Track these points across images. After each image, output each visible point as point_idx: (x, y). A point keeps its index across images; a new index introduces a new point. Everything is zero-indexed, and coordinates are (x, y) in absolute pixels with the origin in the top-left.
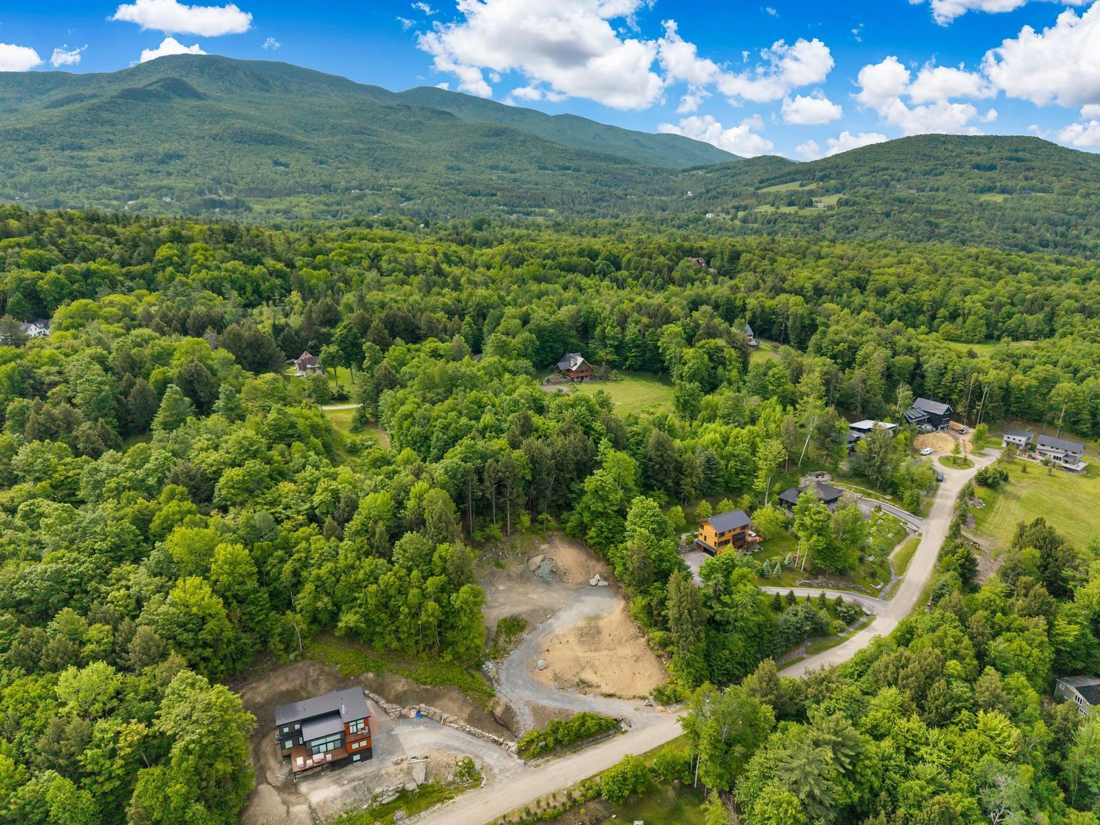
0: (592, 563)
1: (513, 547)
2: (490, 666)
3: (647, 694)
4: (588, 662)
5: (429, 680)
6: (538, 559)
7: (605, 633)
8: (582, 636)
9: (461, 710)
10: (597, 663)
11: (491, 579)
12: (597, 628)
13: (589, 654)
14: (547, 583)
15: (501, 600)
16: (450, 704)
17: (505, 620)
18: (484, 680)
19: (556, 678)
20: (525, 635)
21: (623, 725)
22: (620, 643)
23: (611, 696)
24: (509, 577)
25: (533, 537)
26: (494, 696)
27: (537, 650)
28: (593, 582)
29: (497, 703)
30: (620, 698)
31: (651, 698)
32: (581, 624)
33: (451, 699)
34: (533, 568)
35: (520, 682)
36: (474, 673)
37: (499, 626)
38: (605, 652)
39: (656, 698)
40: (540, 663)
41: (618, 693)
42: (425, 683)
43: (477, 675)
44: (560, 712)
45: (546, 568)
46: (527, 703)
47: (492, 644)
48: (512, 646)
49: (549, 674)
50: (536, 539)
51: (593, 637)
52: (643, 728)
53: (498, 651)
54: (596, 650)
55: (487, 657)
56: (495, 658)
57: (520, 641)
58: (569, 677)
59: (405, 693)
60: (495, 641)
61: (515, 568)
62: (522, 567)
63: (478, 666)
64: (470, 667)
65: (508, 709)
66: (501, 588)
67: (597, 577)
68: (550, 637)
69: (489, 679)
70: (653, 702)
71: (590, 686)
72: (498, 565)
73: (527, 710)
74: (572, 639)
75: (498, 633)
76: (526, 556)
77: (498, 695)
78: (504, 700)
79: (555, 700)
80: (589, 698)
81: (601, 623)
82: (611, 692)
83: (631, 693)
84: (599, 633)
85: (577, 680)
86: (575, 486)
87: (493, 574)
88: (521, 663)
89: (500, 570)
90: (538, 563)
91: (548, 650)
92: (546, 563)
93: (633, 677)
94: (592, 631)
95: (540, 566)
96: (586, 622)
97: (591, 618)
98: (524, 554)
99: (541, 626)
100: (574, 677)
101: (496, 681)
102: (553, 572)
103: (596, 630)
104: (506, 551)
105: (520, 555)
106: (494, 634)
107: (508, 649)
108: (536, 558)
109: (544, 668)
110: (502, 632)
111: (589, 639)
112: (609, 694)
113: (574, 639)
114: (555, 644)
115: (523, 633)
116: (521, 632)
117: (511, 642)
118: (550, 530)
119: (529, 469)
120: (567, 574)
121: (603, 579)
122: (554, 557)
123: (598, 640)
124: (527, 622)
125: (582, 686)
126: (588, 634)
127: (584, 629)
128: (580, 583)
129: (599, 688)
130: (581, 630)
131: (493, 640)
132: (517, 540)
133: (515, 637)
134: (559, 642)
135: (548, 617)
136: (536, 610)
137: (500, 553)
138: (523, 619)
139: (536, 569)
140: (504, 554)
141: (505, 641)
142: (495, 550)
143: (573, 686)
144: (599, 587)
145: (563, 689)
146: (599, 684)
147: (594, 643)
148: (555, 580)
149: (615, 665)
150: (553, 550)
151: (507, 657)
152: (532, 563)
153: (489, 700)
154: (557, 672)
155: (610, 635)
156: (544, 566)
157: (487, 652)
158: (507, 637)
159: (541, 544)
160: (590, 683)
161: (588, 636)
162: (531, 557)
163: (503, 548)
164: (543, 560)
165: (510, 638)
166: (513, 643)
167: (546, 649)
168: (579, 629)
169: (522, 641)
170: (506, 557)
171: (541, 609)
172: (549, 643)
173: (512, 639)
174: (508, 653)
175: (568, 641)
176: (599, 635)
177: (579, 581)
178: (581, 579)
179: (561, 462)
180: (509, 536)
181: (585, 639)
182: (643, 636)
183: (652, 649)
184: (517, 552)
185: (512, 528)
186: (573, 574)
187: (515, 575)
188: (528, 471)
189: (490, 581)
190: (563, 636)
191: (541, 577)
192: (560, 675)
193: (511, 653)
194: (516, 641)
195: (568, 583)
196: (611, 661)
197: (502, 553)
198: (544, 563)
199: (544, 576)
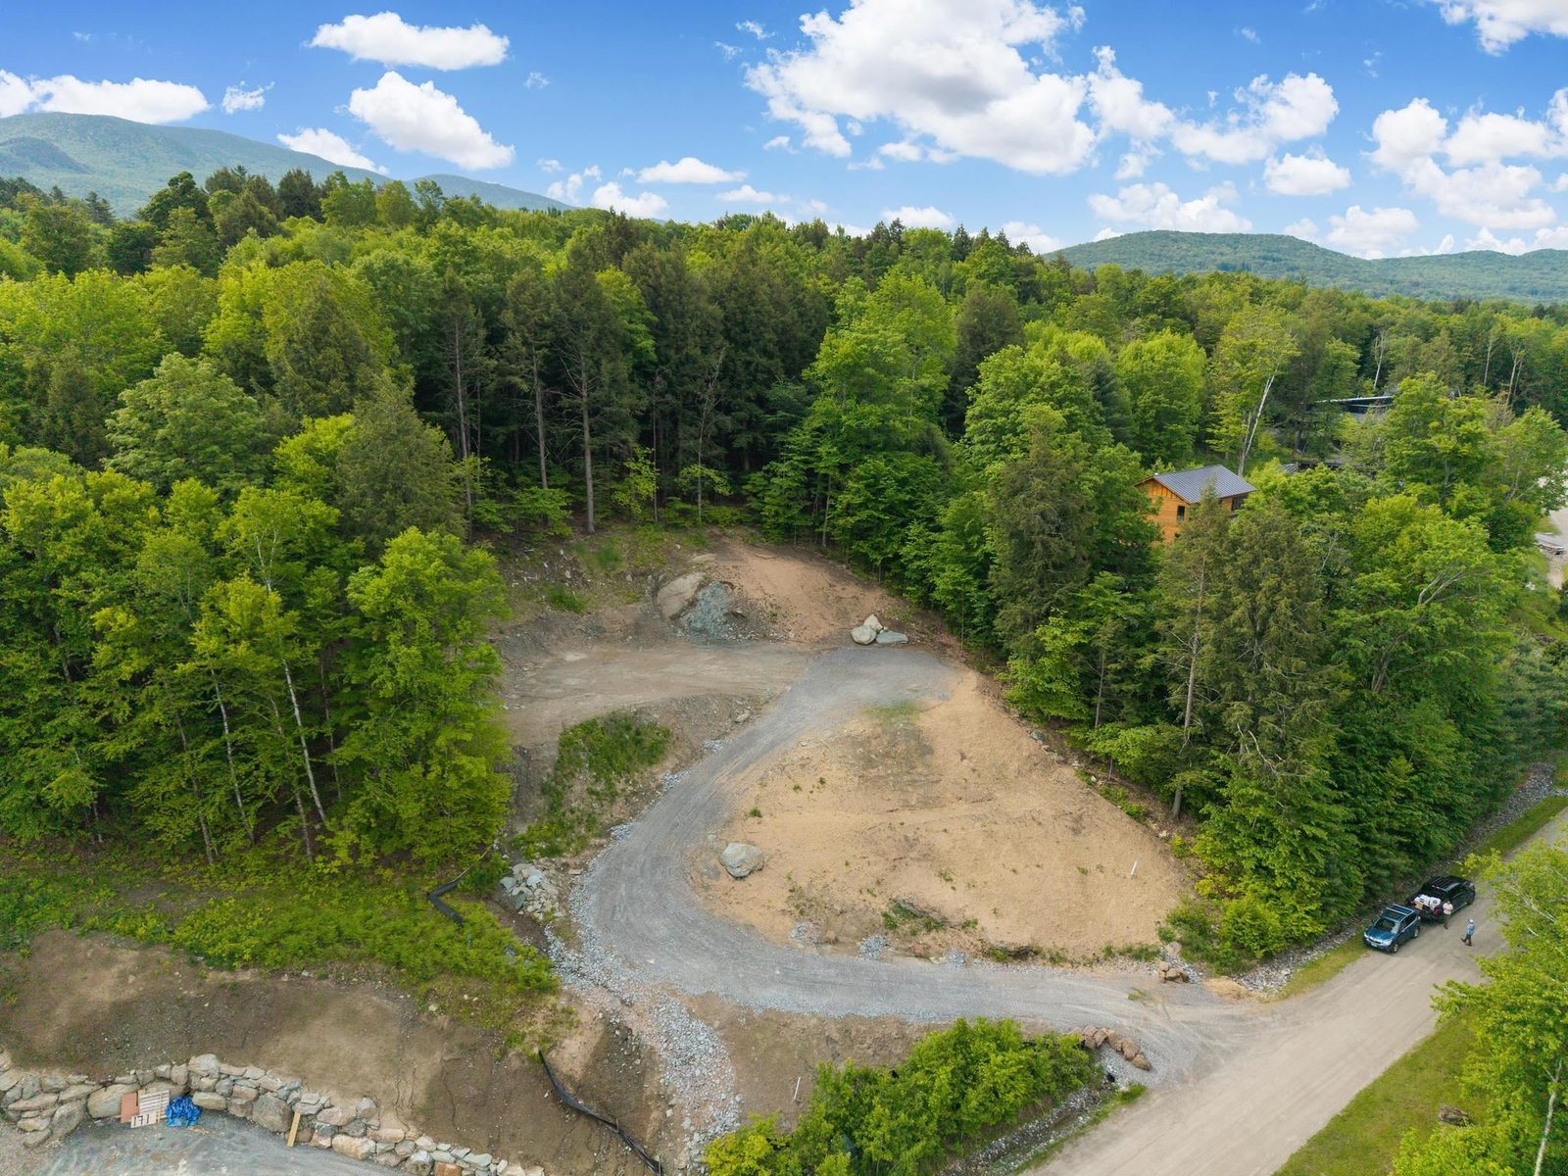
0: (851, 590)
1: (608, 559)
2: (533, 879)
3: (1153, 940)
4: (909, 844)
5: (248, 946)
6: (686, 584)
7: (945, 751)
8: (869, 763)
9: (394, 1065)
10: (942, 842)
11: (538, 638)
12: (916, 735)
13: (906, 816)
14: (722, 643)
15: (572, 682)
16: (342, 1044)
17: (588, 727)
18: (508, 931)
19: (803, 905)
20: (663, 772)
21: (1111, 1063)
22: (1000, 778)
23: (1022, 954)
24: (598, 633)
25: (667, 537)
26: (547, 988)
27: (716, 814)
28: (863, 634)
29: (566, 1019)
30: (1056, 959)
31: (1172, 950)
32: (857, 727)
33: (350, 1020)
34: (673, 606)
35: (660, 927)
36: (462, 906)
37: (566, 744)
38: (963, 808)
39: (1190, 949)
40: (734, 852)
41: (1046, 944)
42: (229, 960)
43: (477, 913)
44: (849, 1032)
45: (715, 606)
46: (702, 1008)
47: (541, 802)
48: (619, 808)
49: (770, 891)
50: (676, 542)
51: (907, 762)
52: (1203, 1067)
53: (564, 828)
54: (927, 803)
55: (521, 850)
56: (553, 852)
57: (646, 795)
58: (852, 896)
59: (123, 1011)
60: (554, 794)
61: (615, 612)
62: (638, 608)
63: (486, 886)
64: (451, 888)
65: (617, 1043)
66: (570, 657)
67: (872, 622)
68: (753, 773)
69: (532, 927)
70: (1184, 967)
71: (934, 923)
72: (559, 601)
73: (703, 1039)
74: (834, 773)
75: (565, 764)
76: (650, 580)
77: (569, 983)
78: (593, 1005)
79: (812, 985)
80: (943, 969)
81: (923, 722)
82: (1023, 939)
83: (1094, 941)
84: (926, 751)
85: (881, 905)
86: (784, 391)
87: (544, 624)
88: (658, 861)
89: (567, 613)
90: (689, 594)
91: (756, 813)
92: (713, 594)
93: (1083, 882)
94: (901, 748)
95: (693, 603)
96: (876, 721)
97: (887, 710)
98: (643, 574)
99: (718, 745)
100: (868, 896)
101: (557, 932)
102: (736, 615)
103: (913, 743)
104: (583, 569)
105: (629, 578)
106: (550, 770)
107: (605, 819)
108: (680, 580)
109: (751, 872)
110: (579, 765)
111: (896, 770)
112: (1012, 948)
113: (842, 774)
114: (777, 793)
115: (655, 769)
116: (651, 763)
117: (613, 795)
118: (716, 522)
119: (647, 323)
120: (779, 618)
121: (890, 628)
122: (734, 581)
123: (926, 772)
124: (667, 733)
125: (907, 928)
126: (887, 755)
127: (874, 742)
128: (824, 639)
129: (970, 929)
130: (861, 744)
131: (545, 790)
132: (619, 540)
133: (627, 782)
134: (793, 785)
135: (741, 718)
136: (697, 698)
137: (568, 574)
138: (653, 726)
139: (683, 610)
140: (580, 575)
141: (591, 792)
142: (551, 564)
143: (873, 929)
144: (883, 645)
145: (836, 941)
146: (969, 914)
147: (915, 781)
148: (744, 634)
149: (1008, 845)
150: (730, 565)
151: (601, 846)
152: (669, 596)
153: (526, 1012)
154: (803, 884)
155: (963, 757)
156: (707, 603)
157: (522, 830)
158: (597, 780)
159: (692, 551)
160: (934, 915)
161: (890, 762)
162: (664, 581)
163: (574, 560)
164: (701, 586)
165: (610, 784)
166: (620, 801)
167: (749, 809)
168: (854, 741)
169: (653, 793)
170: (584, 582)
171: (713, 696)
172: (757, 791)
173: (619, 786)
174: (605, 833)
175: (822, 781)
176: (928, 757)
177: (820, 633)
178: (824, 629)
179: (739, 317)
180: (591, 528)
181: (881, 771)
182: (1065, 762)
183: (1107, 795)
184: (619, 570)
185: (601, 508)
186: (798, 619)
187: (618, 626)
188: (642, 327)
189: (534, 640)
190: (803, 766)
191: (702, 631)
192: (814, 893)
193: (617, 831)
194: (634, 793)
195: (787, 639)
196: (990, 834)
197: (573, 573)
198: (708, 591)
199: (711, 627)
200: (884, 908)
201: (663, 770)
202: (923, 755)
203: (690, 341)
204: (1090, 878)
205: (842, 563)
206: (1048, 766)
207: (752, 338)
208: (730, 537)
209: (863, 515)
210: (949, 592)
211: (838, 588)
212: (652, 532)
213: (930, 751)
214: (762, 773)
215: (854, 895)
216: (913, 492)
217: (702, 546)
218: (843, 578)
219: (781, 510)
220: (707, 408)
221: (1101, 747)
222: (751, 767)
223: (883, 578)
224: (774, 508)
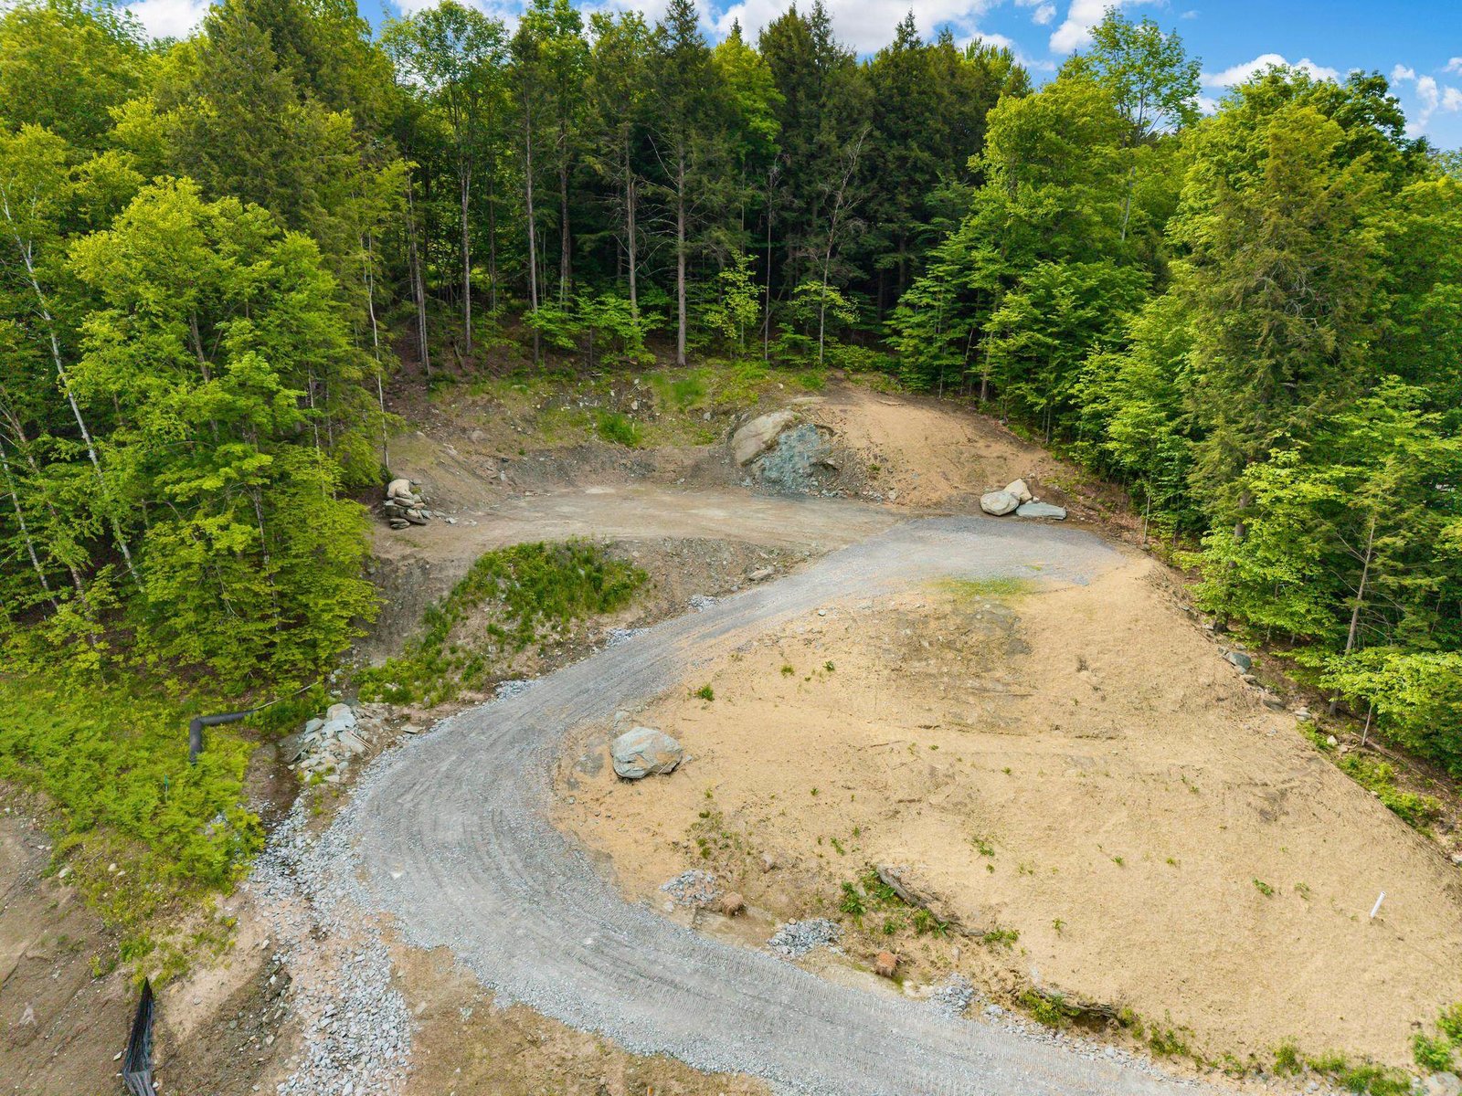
0: (1000, 448)
1: (688, 393)
2: (342, 727)
3: (1397, 1058)
4: (936, 780)
6: (767, 424)
7: (1053, 653)
8: (916, 651)
10: (996, 789)
12: (1008, 623)
13: (949, 740)
14: (795, 495)
15: (566, 509)
17: (528, 553)
19: (712, 842)
20: (614, 626)
22: (1144, 706)
23: (1092, 1019)
24: (646, 472)
25: (771, 375)
27: (649, 688)
28: (996, 501)
29: (219, 936)
30: (1164, 1047)
32: (913, 600)
34: (747, 449)
35: (454, 824)
36: (223, 744)
37: (487, 565)
38: (1054, 744)
40: (636, 741)
41: (1151, 1011)
44: (646, 1089)
45: (803, 450)
46: (419, 972)
47: (418, 632)
48: (520, 661)
49: (668, 809)
50: (779, 381)
51: (981, 659)
53: (432, 669)
54: (992, 726)
55: (355, 689)
57: (575, 650)
58: (801, 846)
60: (439, 624)
61: (674, 449)
62: (706, 448)
65: (262, 997)
66: (594, 490)
67: (1018, 488)
68: (732, 641)
69: (285, 786)
72: (612, 431)
74: (851, 660)
76: (732, 420)
77: (260, 880)
78: (266, 923)
79: (634, 980)
80: (923, 1010)
81: (1028, 608)
82: (1100, 990)
83: (1257, 1028)
85: (848, 870)
86: (946, 191)
87: (581, 453)
88: (529, 735)
89: (617, 445)
90: (768, 436)
91: (706, 694)
92: (801, 438)
93: (1260, 910)
94: (975, 638)
95: (770, 447)
96: (950, 596)
97: (973, 585)
98: (726, 413)
99: (707, 603)
100: (829, 851)
101: (311, 802)
102: (826, 466)
103: (999, 633)
104: (655, 401)
105: (707, 416)
106: (446, 594)
107: (497, 670)
108: (764, 418)
109: (649, 774)
110: (493, 595)
111: (956, 669)
112: (1073, 1003)
113: (864, 662)
114: (754, 673)
115: (605, 619)
116: (602, 611)
117: (524, 640)
118: (840, 366)
119: (771, 101)
120: (882, 473)
121: (1043, 499)
122: (837, 429)
123: (1009, 679)
124: (643, 578)
125: (879, 918)
126: (949, 645)
127: (933, 624)
128: (938, 504)
129: (999, 947)
130: (912, 624)
131: (431, 618)
132: (709, 375)
133: (554, 628)
134: (782, 664)
135: (756, 574)
136: (703, 542)
137: (635, 406)
138: (626, 565)
139: (757, 455)
140: (649, 408)
141: (492, 630)
142: (619, 393)
143: (819, 906)
144: (1025, 519)
145: (739, 912)
146: (1005, 920)
147: (986, 690)
148: (829, 490)
149: (1122, 815)
150: (836, 408)
151: (472, 702)
152: (746, 438)
153: (172, 909)
154: (727, 808)
155: (1082, 667)
156: (791, 448)
157: (378, 663)
158: (511, 616)
159: (797, 392)
160: (935, 907)
161: (950, 655)
162: (745, 420)
163: (648, 391)
164: (787, 427)
165: (527, 624)
166: (531, 650)
167: (698, 685)
168: (901, 618)
169: (588, 648)
170: (652, 417)
171: (729, 543)
172: (724, 664)
173: (540, 631)
174: (489, 688)
175: (830, 668)
176: (1020, 657)
177: (934, 496)
178: (943, 491)
179: (897, 99)
180: (682, 359)
181: (933, 666)
182: (1282, 707)
183: (1353, 770)
184: (697, 406)
185: (695, 336)
186: (908, 476)
187: (672, 467)
188: (762, 105)
189: (561, 468)
190: (808, 642)
191: (775, 482)
192: (739, 827)
193: (506, 688)
194: (559, 644)
195: (885, 499)
196: (1092, 791)
197: (642, 405)
198: (794, 434)
199: (788, 478)
200: (851, 877)
201: (617, 622)
202: (1012, 652)
203: (824, 124)
204: (1276, 904)
205: (997, 417)
206: (1242, 705)
207: (912, 128)
208: (856, 382)
209: (1022, 339)
210: (1129, 438)
211: (981, 444)
212: (750, 368)
213: (1026, 649)
214: (743, 642)
215: (806, 843)
216: (1102, 309)
217: (813, 387)
218: (997, 435)
219: (922, 346)
220: (838, 214)
221: (1350, 679)
222: (733, 632)
223: (1051, 439)
224: (912, 342)
